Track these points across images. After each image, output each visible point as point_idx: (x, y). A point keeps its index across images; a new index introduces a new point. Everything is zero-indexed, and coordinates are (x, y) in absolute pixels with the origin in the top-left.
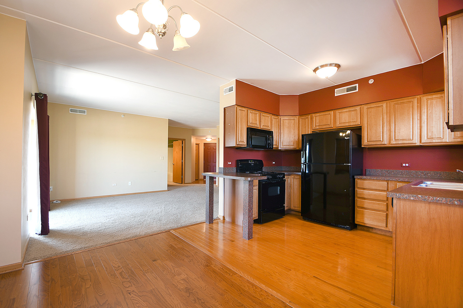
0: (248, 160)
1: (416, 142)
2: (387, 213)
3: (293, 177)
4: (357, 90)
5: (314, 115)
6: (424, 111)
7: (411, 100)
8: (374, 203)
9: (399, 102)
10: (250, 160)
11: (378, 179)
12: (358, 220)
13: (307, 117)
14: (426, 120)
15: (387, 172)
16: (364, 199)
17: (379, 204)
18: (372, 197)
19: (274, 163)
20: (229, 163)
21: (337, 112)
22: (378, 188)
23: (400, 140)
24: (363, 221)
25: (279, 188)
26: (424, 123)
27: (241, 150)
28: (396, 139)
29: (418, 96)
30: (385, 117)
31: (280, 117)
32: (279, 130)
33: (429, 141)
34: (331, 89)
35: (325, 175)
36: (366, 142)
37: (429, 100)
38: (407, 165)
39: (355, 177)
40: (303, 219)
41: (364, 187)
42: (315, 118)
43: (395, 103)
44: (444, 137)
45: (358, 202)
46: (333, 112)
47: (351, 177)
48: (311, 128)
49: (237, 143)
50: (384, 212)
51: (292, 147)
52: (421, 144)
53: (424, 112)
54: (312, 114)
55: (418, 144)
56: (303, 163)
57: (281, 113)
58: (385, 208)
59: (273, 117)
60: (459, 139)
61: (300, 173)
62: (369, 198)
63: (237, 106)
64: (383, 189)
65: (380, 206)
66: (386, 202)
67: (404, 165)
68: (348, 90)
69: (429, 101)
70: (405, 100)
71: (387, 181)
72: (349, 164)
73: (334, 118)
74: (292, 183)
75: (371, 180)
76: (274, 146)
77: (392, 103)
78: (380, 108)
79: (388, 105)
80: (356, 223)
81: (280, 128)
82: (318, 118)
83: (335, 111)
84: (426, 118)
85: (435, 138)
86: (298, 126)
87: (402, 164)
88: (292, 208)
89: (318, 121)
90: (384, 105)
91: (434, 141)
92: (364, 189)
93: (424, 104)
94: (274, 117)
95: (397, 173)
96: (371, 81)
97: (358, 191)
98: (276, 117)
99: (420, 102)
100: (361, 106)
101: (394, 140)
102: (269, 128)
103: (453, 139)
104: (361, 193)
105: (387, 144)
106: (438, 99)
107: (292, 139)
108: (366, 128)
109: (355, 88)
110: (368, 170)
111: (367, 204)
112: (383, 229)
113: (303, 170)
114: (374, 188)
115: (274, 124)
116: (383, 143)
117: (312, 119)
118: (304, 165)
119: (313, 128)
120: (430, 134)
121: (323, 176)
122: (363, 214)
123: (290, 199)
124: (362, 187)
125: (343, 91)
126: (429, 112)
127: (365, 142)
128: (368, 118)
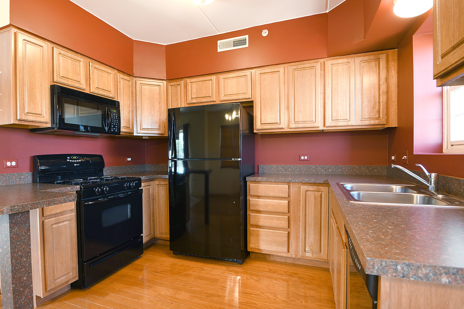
0: (64, 156)
1: (320, 126)
2: (289, 230)
3: (157, 182)
4: (247, 46)
5: (189, 80)
6: (328, 81)
7: (313, 65)
8: (272, 218)
9: (300, 66)
10: (70, 155)
11: (277, 180)
12: (252, 246)
13: (178, 83)
14: (330, 95)
15: (284, 168)
16: (259, 212)
17: (278, 219)
18: (270, 209)
19: (129, 159)
20: (9, 164)
21: (222, 76)
22: (277, 195)
23: (301, 122)
24: (258, 246)
25: (129, 206)
26: (328, 98)
27: (38, 133)
28: (295, 121)
29: (322, 60)
30: (282, 88)
31: (135, 79)
32: (134, 102)
33: (334, 124)
34: (213, 40)
35: (206, 174)
36: (260, 124)
37: (334, 66)
38: (306, 158)
39: (248, 179)
40: (174, 255)
41: (260, 194)
42: (190, 85)
43: (294, 67)
44: (351, 119)
45: (252, 217)
46: (215, 76)
47: (242, 179)
48: (185, 101)
49: (17, 117)
50: (285, 230)
51: (155, 133)
52: (325, 128)
53: (329, 83)
54: (185, 79)
55: (321, 128)
56: (171, 158)
57: (136, 72)
58: (285, 224)
59: (120, 76)
60: (367, 121)
61: (167, 177)
62: (266, 210)
63: (14, 30)
64: (283, 195)
65: (280, 222)
66: (287, 214)
67: (302, 158)
68: (235, 44)
69: (334, 68)
70: (307, 64)
71: (289, 183)
72: (239, 159)
73: (217, 87)
74: (157, 194)
75: (268, 183)
76: (122, 130)
77: (291, 67)
78: (276, 75)
79: (286, 70)
80: (249, 250)
81: (134, 98)
82: (194, 85)
83: (218, 76)
84: (330, 91)
85: (341, 120)
86: (166, 98)
87: (300, 157)
88: (158, 235)
89: (194, 90)
90: (281, 69)
91: (339, 124)
92: (259, 197)
93: (329, 72)
94: (122, 76)
95: (295, 169)
96: (265, 33)
97: (252, 201)
98: (126, 77)
99: (324, 67)
100: (252, 71)
101: (293, 122)
102: (111, 95)
103: (360, 121)
104: (255, 203)
105: (285, 129)
106: (344, 65)
107: (157, 119)
108: (259, 104)
109: (243, 42)
110: (261, 166)
111: (263, 219)
112: (284, 255)
113: (171, 171)
114: (271, 194)
115: (123, 89)
116: (280, 126)
117: (186, 86)
118: (173, 163)
119: (189, 102)
120: (335, 115)
121: (203, 176)
122: (258, 235)
123: (154, 220)
124: (256, 194)
125: (227, 45)
126: (334, 83)
127: (258, 126)
128: (262, 89)
